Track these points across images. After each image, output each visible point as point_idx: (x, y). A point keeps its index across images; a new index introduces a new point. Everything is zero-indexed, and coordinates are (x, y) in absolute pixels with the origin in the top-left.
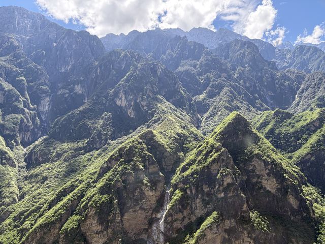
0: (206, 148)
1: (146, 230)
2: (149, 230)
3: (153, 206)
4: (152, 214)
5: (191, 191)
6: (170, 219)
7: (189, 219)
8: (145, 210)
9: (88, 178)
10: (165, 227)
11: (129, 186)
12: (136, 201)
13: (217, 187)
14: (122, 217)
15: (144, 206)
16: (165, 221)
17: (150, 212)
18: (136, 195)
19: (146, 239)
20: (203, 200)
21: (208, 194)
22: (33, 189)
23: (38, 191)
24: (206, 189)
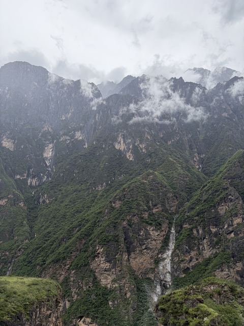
0: (211, 188)
1: (153, 270)
2: (156, 269)
3: (159, 246)
4: (158, 254)
5: (198, 231)
6: (176, 259)
7: (197, 259)
8: (151, 249)
9: (94, 217)
10: (172, 267)
11: (134, 226)
12: (142, 240)
13: (226, 227)
14: (129, 255)
15: (149, 245)
16: (172, 260)
17: (156, 252)
18: (142, 234)
19: (153, 278)
20: (211, 241)
21: (216, 234)
22: (43, 228)
23: (48, 231)
24: (214, 230)
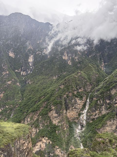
0: (109, 81)
1: (77, 118)
2: (79, 118)
3: (81, 108)
4: (80, 111)
5: (100, 102)
6: (89, 114)
7: (99, 115)
8: (77, 109)
9: (51, 92)
10: (87, 118)
11: (69, 97)
12: (73, 104)
13: (114, 100)
14: (66, 111)
15: (76, 107)
16: (87, 114)
17: (79, 110)
18: (73, 101)
19: (77, 122)
20: (106, 107)
21: (109, 104)
24: (108, 102)
